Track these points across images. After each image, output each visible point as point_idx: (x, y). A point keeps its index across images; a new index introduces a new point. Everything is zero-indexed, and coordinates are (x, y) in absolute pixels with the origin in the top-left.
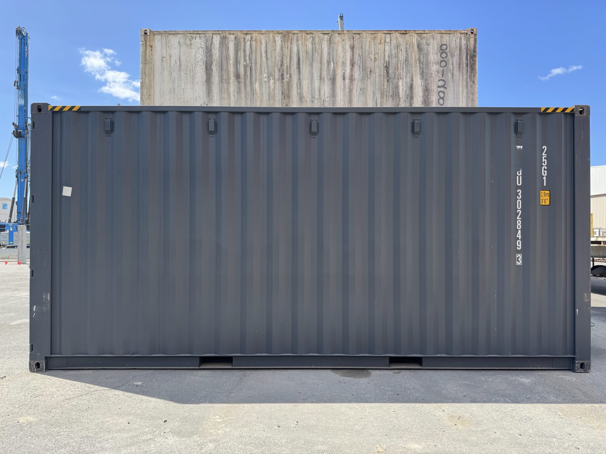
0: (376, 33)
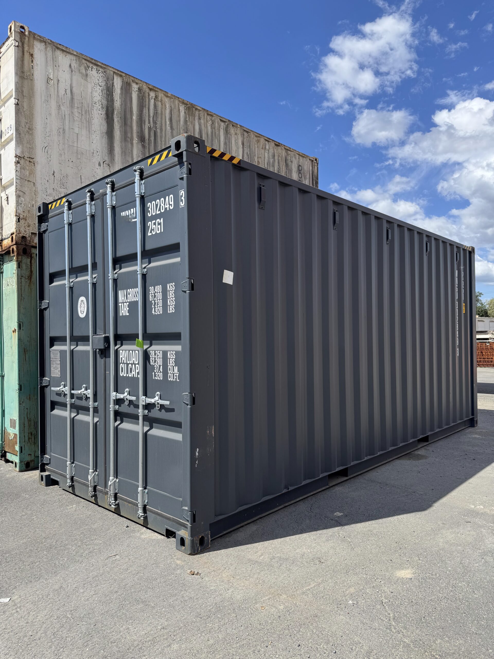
0: (259, 137)
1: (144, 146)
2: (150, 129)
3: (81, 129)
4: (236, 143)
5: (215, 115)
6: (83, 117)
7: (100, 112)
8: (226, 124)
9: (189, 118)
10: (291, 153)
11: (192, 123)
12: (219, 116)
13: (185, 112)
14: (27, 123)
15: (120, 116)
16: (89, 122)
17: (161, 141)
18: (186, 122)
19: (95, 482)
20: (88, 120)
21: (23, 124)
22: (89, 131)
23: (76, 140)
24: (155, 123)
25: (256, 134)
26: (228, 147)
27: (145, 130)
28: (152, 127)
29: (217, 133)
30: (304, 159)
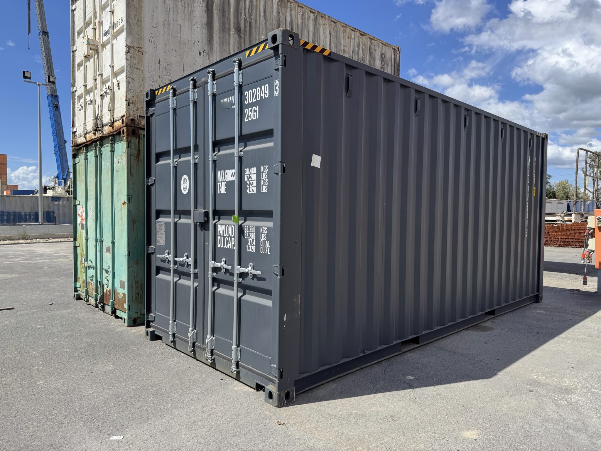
0: (346, 27)
1: (240, 37)
2: (245, 20)
3: (184, 20)
4: (324, 33)
5: (305, 7)
6: (186, 9)
7: (201, 5)
8: (316, 15)
9: (282, 10)
10: (375, 42)
11: (284, 14)
12: (309, 8)
13: (278, 4)
14: (136, 15)
15: (219, 9)
16: (191, 14)
17: (256, 32)
18: (278, 13)
19: (194, 339)
20: (190, 12)
21: (133, 16)
22: (191, 23)
23: (179, 31)
24: (250, 14)
25: (343, 24)
26: (316, 36)
27: (241, 21)
28: (247, 19)
29: (307, 23)
30: (387, 47)
